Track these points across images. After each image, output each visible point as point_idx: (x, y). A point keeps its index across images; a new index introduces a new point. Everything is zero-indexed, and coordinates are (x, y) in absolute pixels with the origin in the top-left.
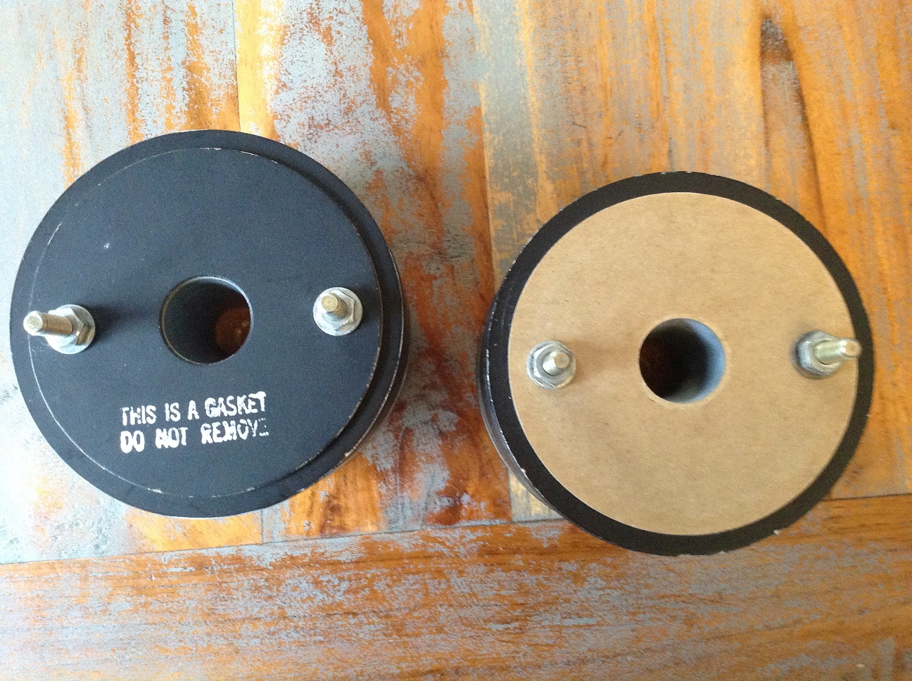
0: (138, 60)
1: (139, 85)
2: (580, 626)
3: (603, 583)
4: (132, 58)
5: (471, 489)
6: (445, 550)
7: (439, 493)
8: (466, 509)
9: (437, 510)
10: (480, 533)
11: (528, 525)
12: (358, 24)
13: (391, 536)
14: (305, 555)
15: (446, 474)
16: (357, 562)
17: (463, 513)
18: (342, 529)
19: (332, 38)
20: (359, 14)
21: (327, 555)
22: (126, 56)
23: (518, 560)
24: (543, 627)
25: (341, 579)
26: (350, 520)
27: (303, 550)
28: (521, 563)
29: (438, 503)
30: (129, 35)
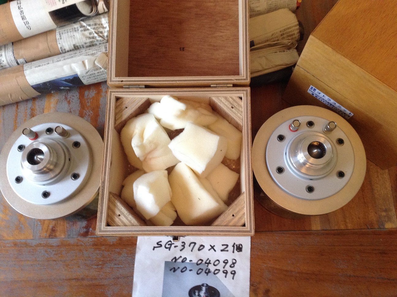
2: (118, 268)
3: (126, 255)
6: (83, 244)
7: (83, 228)
8: (90, 233)
9: (82, 232)
10: (93, 239)
11: (107, 238)
12: (78, 99)
13: (68, 239)
14: (44, 243)
16: (58, 246)
17: (89, 233)
18: (55, 236)
19: (70, 103)
20: (78, 96)
21: (50, 243)
23: (103, 248)
24: (108, 267)
25: (53, 251)
26: (58, 234)
27: (43, 242)
28: (104, 248)
29: (83, 230)
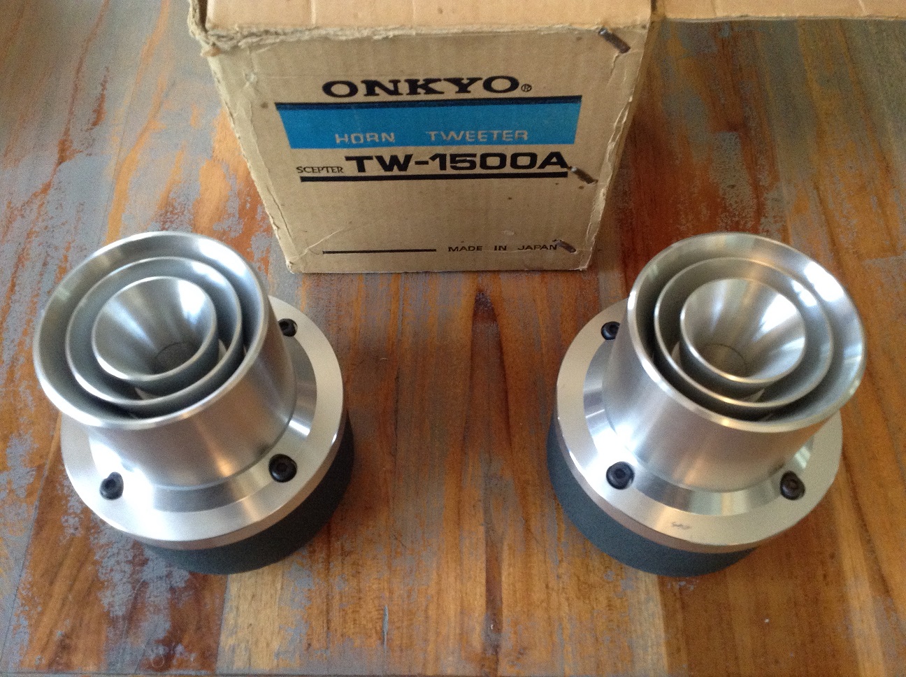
0: (17, 288)
1: (11, 305)
4: (13, 285)
5: (186, 640)
15: (168, 625)
22: (9, 285)
30: (16, 272)
